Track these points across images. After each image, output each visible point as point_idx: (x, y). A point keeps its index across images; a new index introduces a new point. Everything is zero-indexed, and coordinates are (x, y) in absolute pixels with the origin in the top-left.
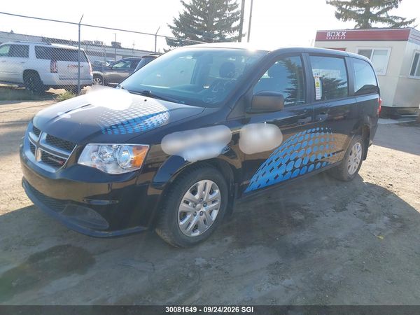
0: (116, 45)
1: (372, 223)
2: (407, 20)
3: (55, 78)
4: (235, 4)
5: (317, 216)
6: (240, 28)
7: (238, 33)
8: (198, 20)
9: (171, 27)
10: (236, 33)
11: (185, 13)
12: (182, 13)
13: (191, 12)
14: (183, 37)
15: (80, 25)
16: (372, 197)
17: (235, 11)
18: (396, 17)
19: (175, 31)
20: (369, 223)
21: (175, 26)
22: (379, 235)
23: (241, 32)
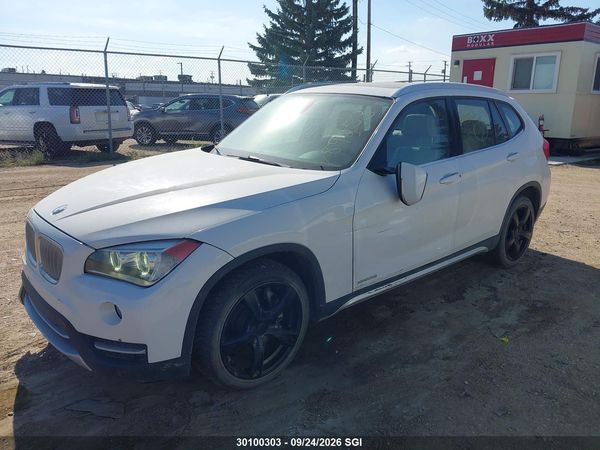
0: (185, 79)
1: (498, 316)
2: (590, 11)
3: (78, 132)
4: (343, 7)
5: (412, 312)
6: (353, 41)
7: (351, 49)
8: (292, 35)
9: (254, 48)
10: (349, 50)
11: (274, 26)
12: (269, 27)
13: (282, 25)
14: (273, 61)
15: (105, 53)
16: (510, 275)
17: (344, 17)
18: (573, 9)
19: (260, 52)
20: (491, 317)
21: (259, 46)
22: (503, 336)
23: (355, 47)
